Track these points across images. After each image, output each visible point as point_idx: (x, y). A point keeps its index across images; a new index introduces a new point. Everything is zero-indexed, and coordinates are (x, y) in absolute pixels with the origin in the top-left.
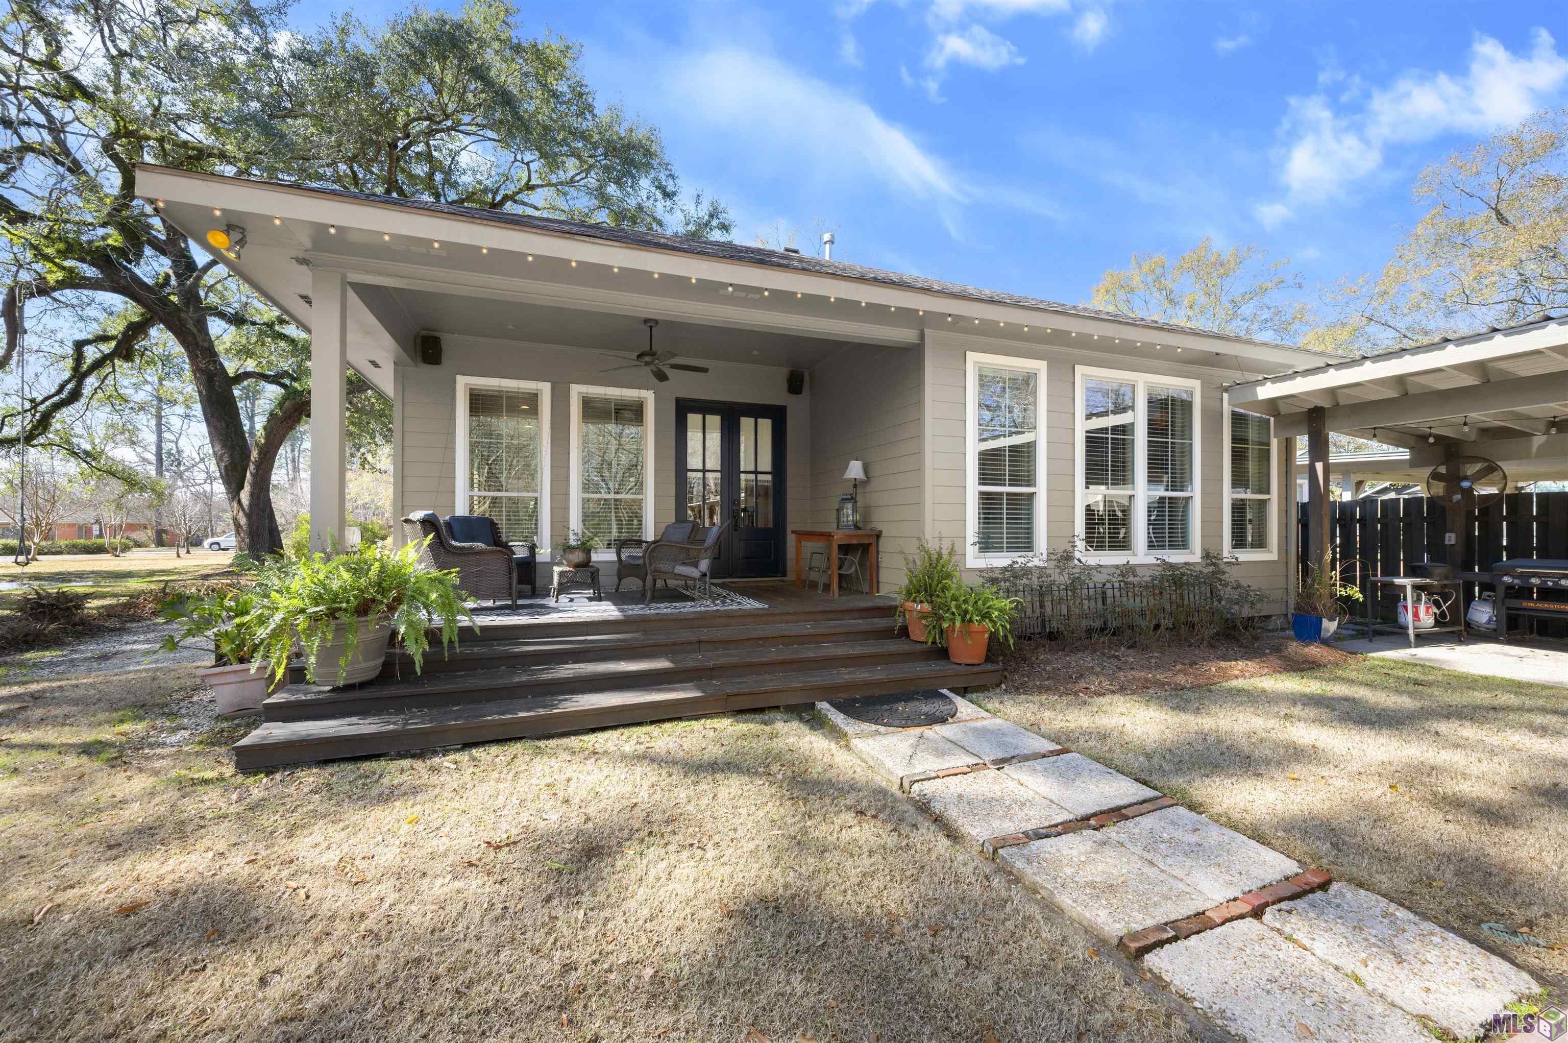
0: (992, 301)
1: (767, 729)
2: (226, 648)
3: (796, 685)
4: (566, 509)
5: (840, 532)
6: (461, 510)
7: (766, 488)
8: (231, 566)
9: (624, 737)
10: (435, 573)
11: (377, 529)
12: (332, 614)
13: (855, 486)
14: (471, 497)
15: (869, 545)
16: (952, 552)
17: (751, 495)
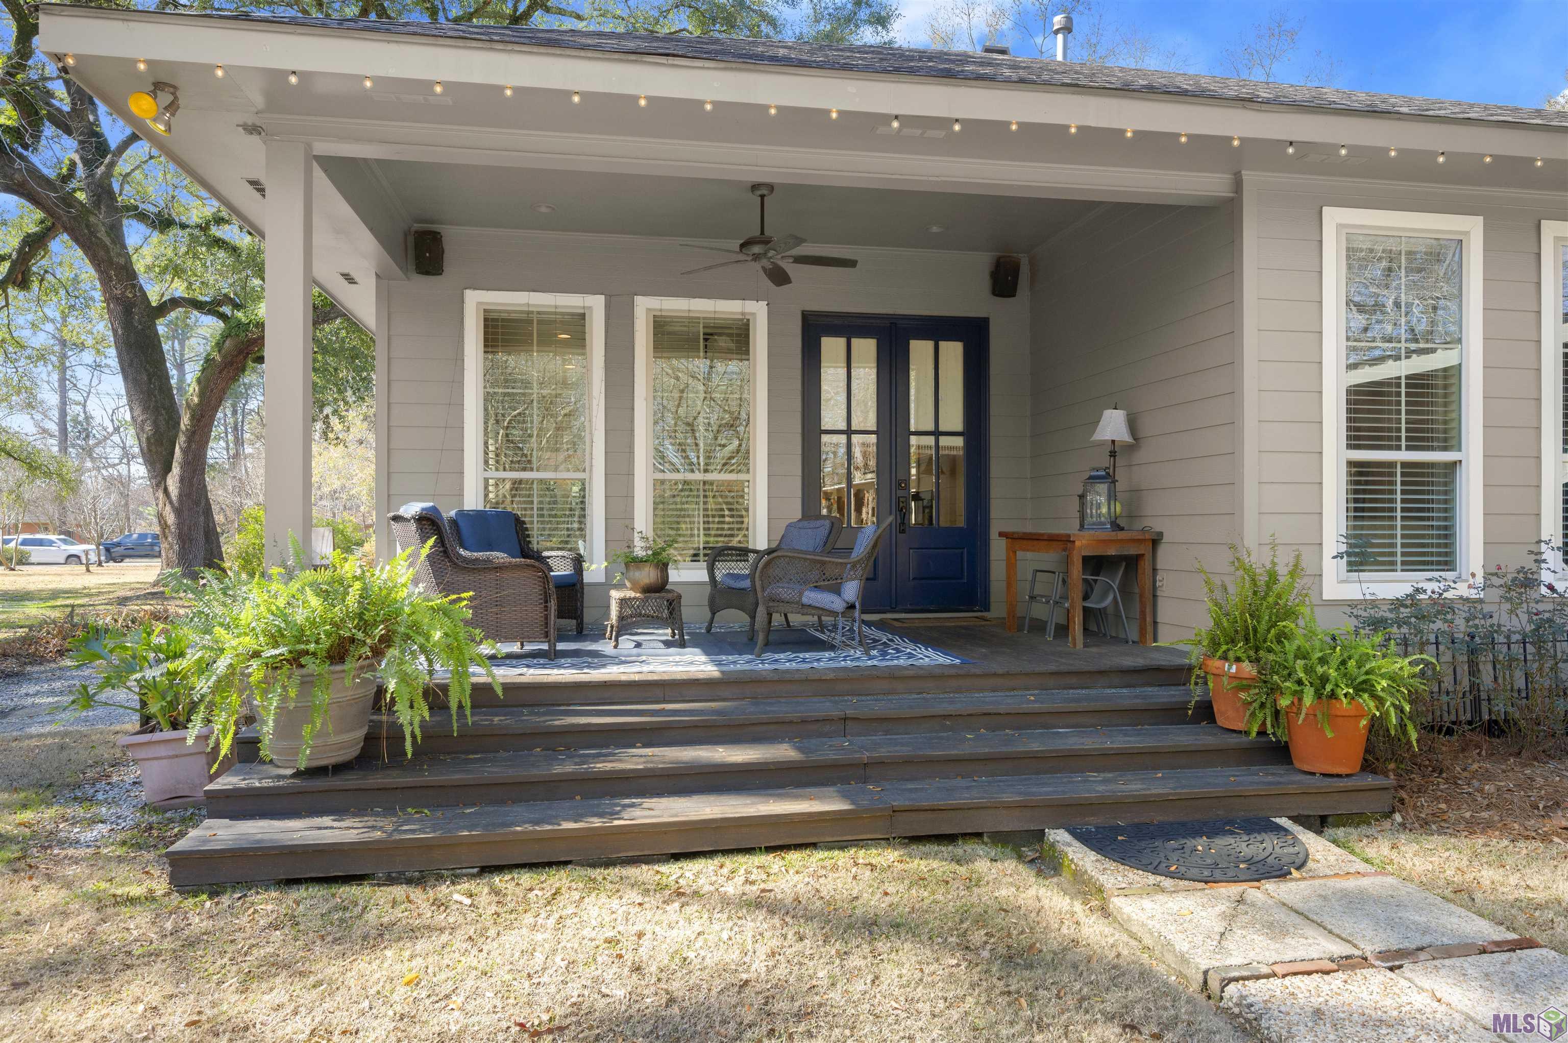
0: (1372, 112)
1: (962, 870)
2: (154, 708)
3: (1008, 797)
4: (629, 497)
5: (1086, 533)
6: (472, 501)
7: (953, 460)
8: (155, 584)
9: (725, 871)
10: (438, 601)
11: (349, 531)
12: (296, 660)
13: (1113, 454)
14: (486, 480)
15: (1138, 558)
16: (1296, 570)
17: (928, 472)
